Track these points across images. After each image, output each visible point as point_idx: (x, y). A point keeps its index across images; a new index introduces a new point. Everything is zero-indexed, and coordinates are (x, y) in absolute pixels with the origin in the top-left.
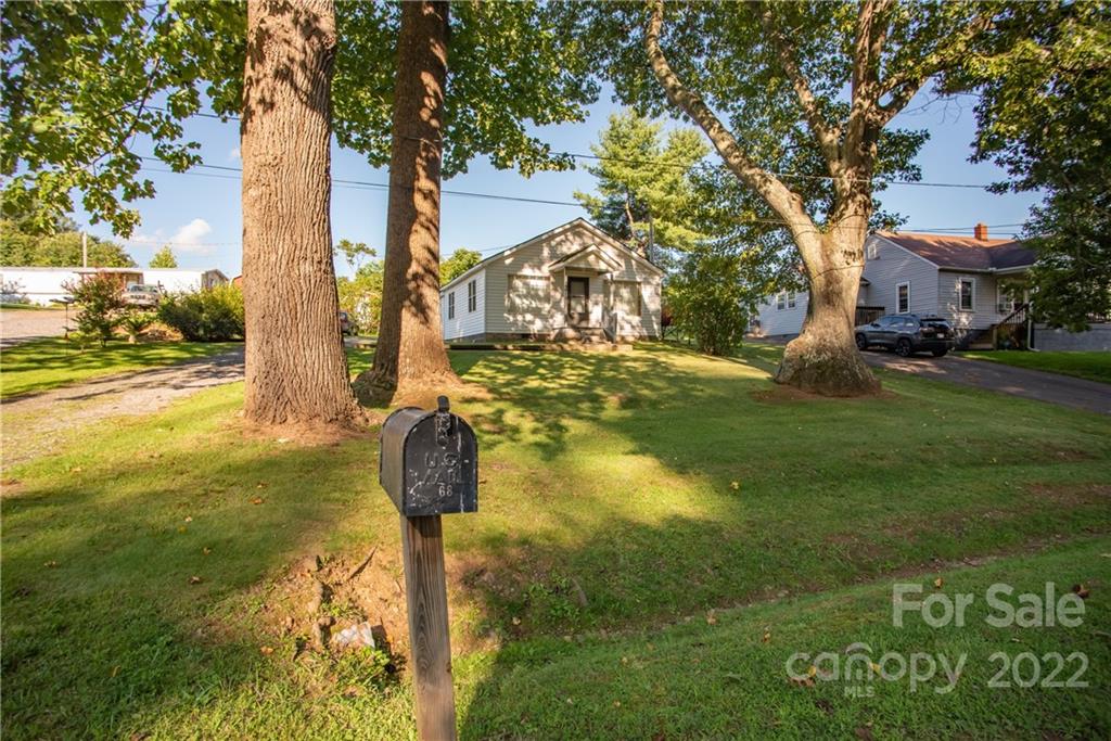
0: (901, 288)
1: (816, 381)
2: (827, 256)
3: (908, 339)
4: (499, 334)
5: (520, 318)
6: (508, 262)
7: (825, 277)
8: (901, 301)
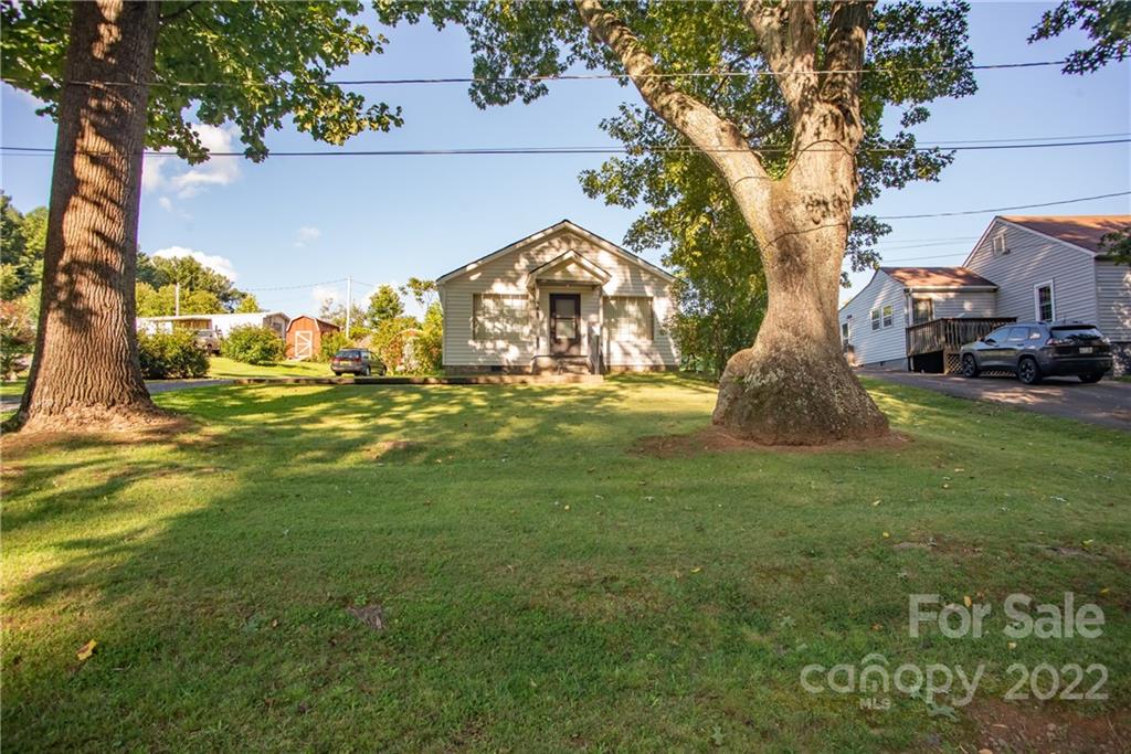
0: (1041, 290)
1: (749, 418)
2: (779, 212)
3: (1032, 357)
4: (461, 367)
5: (489, 345)
6: (473, 278)
7: (779, 248)
8: (1042, 308)
